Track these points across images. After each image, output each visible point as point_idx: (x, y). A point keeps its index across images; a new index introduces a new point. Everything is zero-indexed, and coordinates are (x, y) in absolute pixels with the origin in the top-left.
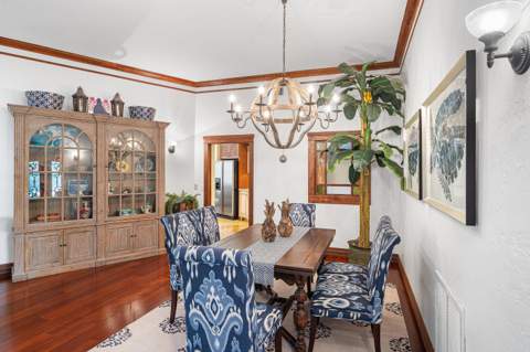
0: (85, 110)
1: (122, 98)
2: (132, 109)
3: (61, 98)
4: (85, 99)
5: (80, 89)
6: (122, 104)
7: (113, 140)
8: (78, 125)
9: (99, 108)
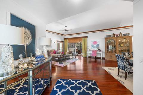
0: (115, 36)
1: (122, 33)
2: (124, 34)
3: (111, 35)
4: (115, 35)
5: (114, 33)
6: (121, 34)
7: (119, 41)
8: (113, 39)
9: (117, 36)
